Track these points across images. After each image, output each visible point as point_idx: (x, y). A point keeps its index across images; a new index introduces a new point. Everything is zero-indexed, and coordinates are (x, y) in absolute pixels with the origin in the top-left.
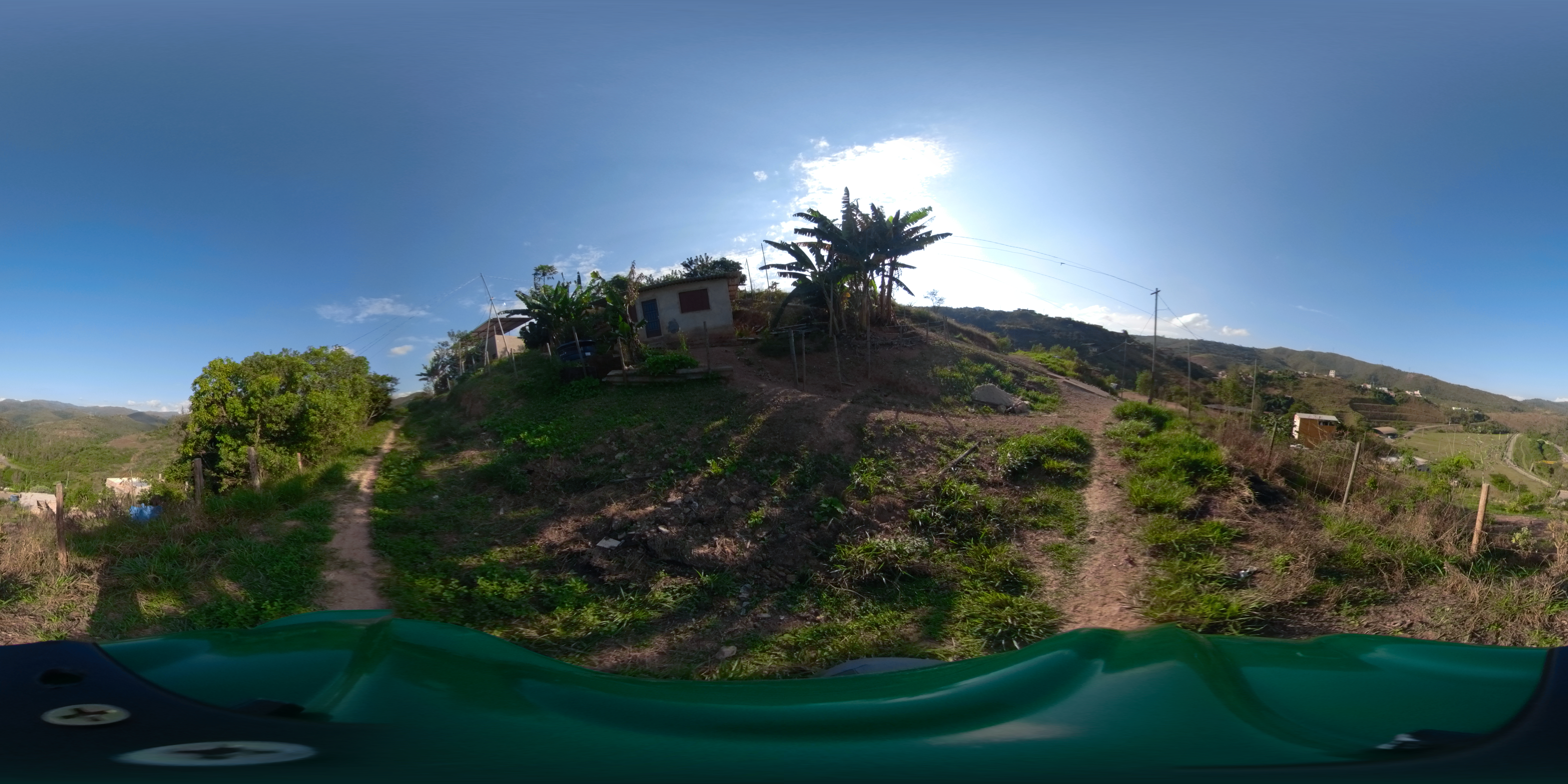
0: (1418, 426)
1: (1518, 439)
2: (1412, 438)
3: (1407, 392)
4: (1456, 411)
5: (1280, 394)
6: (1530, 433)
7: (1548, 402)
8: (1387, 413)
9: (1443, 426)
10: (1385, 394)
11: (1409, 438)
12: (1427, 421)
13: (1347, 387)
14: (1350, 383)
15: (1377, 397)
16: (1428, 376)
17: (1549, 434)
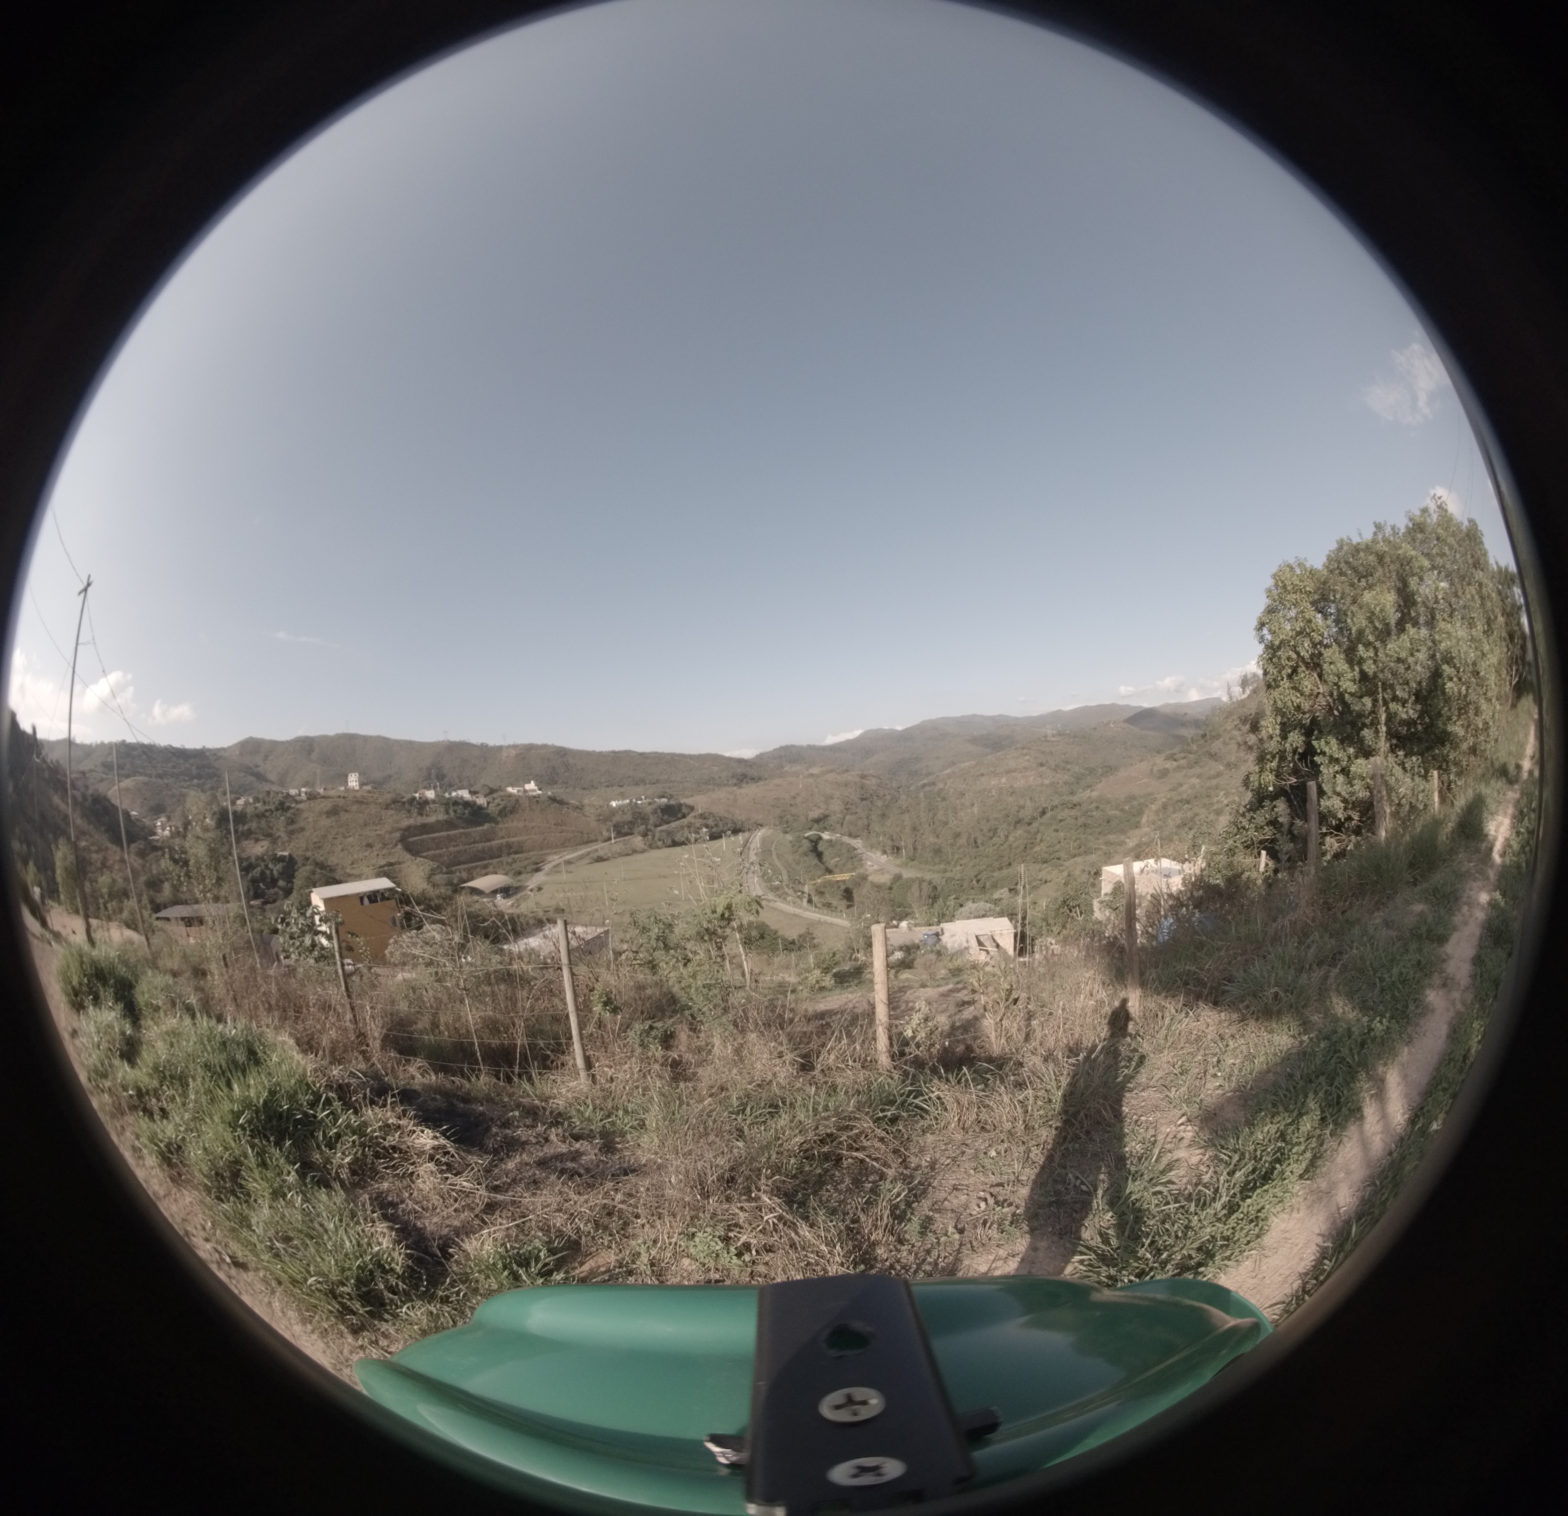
0: (550, 858)
1: (764, 840)
2: (545, 888)
3: (510, 789)
4: (620, 808)
5: (267, 851)
6: (785, 823)
7: (810, 747)
8: (480, 846)
9: (601, 848)
10: (467, 804)
11: (540, 889)
12: (564, 845)
13: (387, 807)
14: (393, 795)
15: (452, 814)
16: (545, 746)
17: (826, 817)
